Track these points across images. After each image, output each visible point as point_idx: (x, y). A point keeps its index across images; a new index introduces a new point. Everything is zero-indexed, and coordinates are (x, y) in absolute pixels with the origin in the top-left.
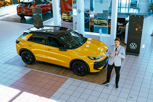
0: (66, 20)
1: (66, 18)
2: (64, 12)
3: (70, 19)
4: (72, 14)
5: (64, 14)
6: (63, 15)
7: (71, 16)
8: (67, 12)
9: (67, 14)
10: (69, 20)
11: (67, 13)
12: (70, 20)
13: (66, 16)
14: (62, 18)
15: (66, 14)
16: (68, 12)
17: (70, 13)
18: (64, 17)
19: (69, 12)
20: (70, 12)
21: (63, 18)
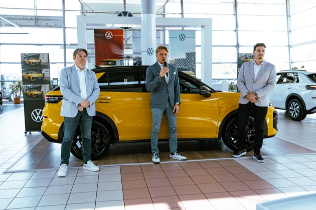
4: (123, 64)
8: (110, 61)
9: (111, 65)
11: (110, 63)
16: (113, 61)
17: (118, 64)
19: (115, 62)
20: (118, 61)
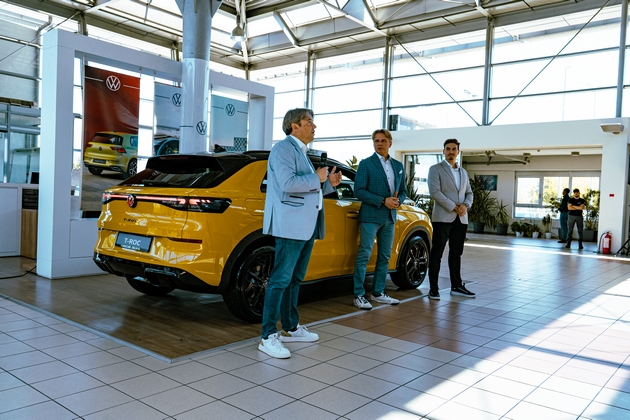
0: (104, 172)
1: (104, 161)
2: (97, 137)
3: (124, 165)
4: (135, 144)
5: (96, 145)
6: (95, 151)
7: (130, 154)
8: (112, 136)
9: (114, 143)
10: (122, 171)
11: (113, 140)
12: (126, 170)
13: (106, 152)
14: (86, 164)
15: (110, 142)
16: (119, 137)
17: (126, 143)
18: (95, 160)
19: (122, 139)
20: (126, 137)
21: (91, 162)
